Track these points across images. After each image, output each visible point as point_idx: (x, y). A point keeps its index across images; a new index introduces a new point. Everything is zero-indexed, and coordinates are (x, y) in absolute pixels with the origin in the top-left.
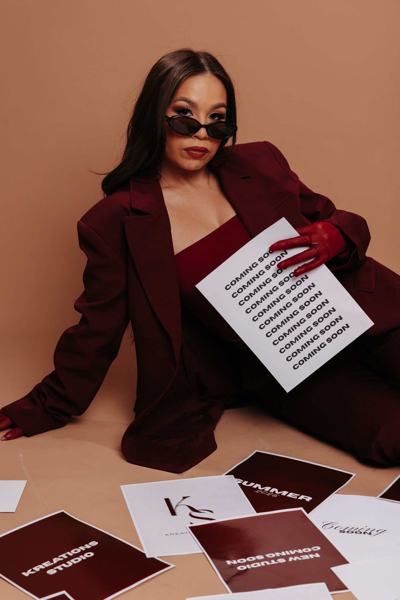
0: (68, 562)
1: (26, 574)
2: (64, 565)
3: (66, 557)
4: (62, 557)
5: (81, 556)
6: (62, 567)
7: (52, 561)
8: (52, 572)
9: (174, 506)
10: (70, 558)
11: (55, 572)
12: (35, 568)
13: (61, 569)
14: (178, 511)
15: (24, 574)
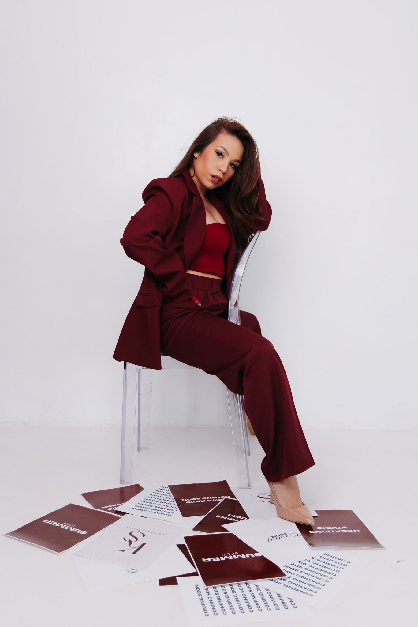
2: (336, 528)
5: (324, 529)
7: (341, 531)
11: (343, 527)
13: (339, 527)
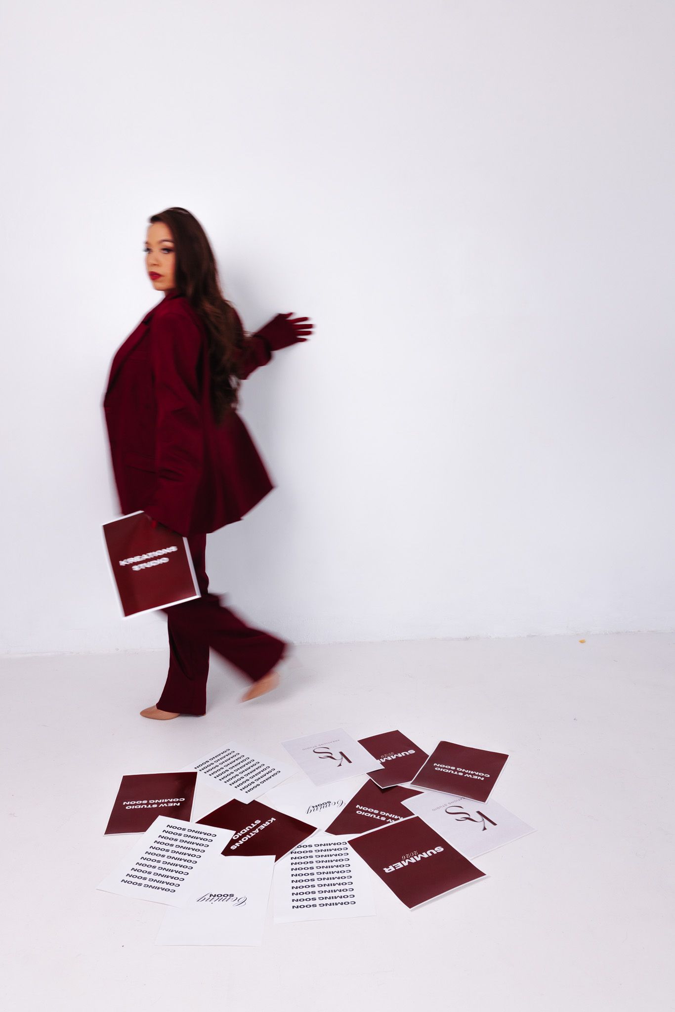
0: (249, 830)
1: (273, 819)
2: (251, 828)
3: (251, 834)
4: (253, 833)
5: (241, 835)
6: (252, 826)
7: (259, 829)
8: (258, 822)
9: (344, 758)
10: (248, 833)
11: (256, 822)
12: (269, 823)
13: (252, 824)
14: (340, 756)
15: (275, 820)
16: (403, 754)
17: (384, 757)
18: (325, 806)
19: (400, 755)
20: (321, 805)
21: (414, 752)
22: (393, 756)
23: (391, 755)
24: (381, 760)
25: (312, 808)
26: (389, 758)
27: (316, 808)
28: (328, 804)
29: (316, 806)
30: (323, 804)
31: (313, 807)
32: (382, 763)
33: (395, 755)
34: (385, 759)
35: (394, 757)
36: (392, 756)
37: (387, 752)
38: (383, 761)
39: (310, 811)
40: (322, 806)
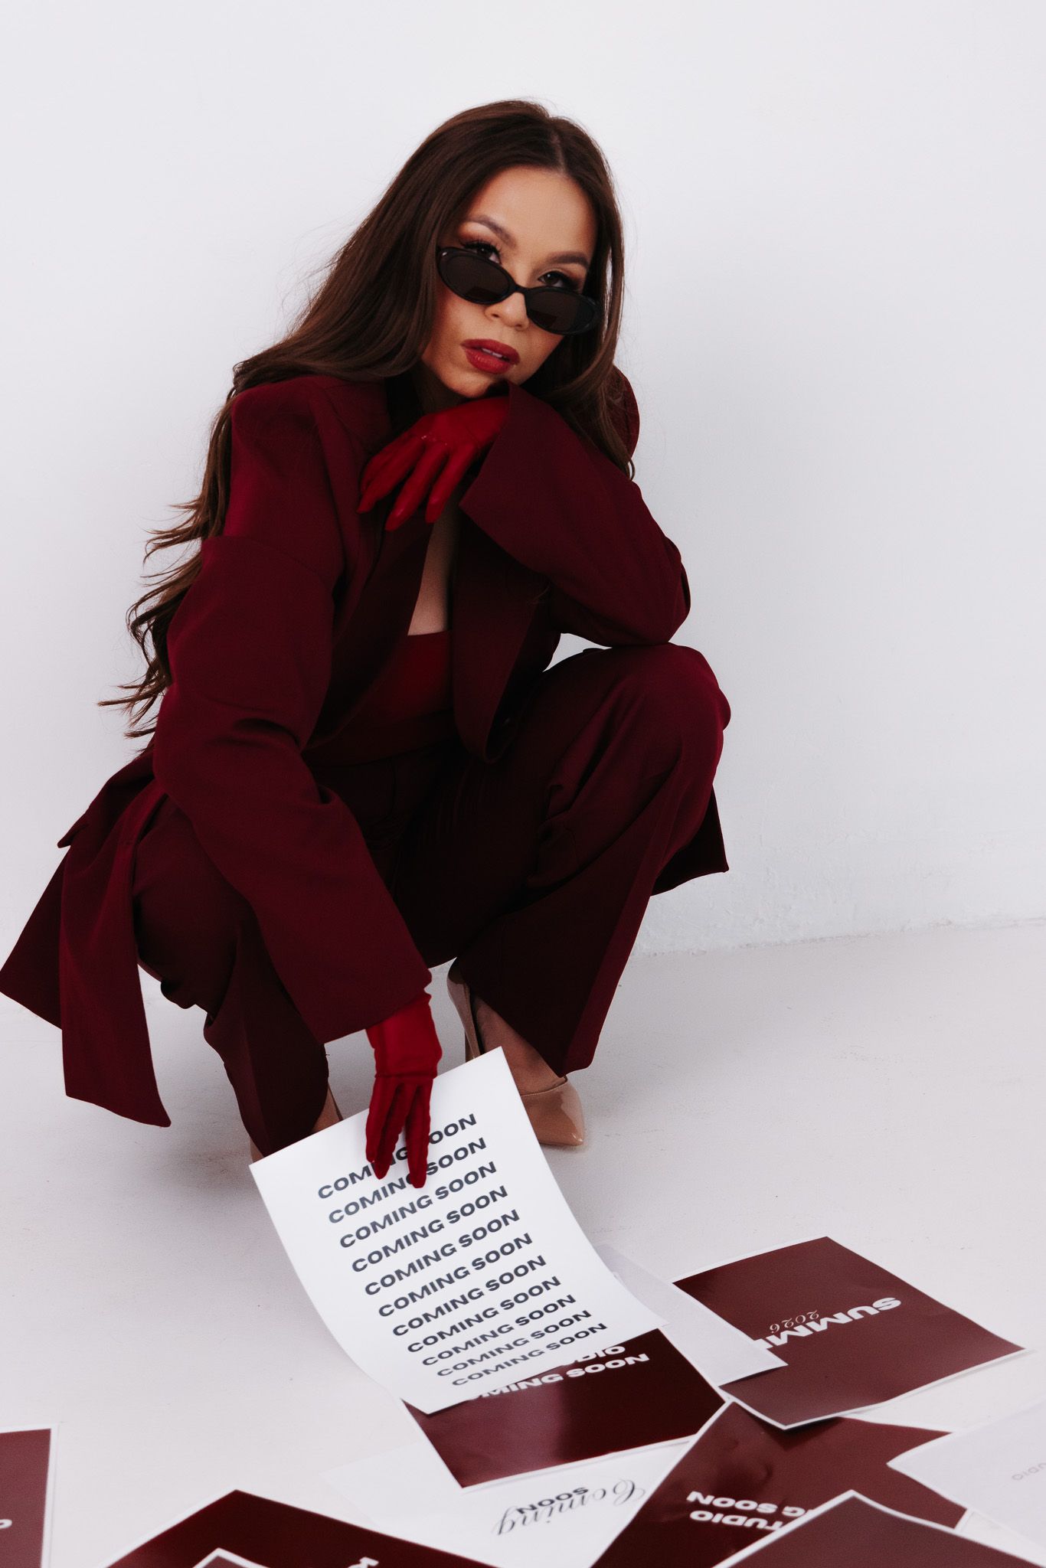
16: (854, 1313)
17: (783, 1329)
18: (567, 1503)
19: (841, 1318)
20: (552, 1502)
21: (896, 1303)
22: (818, 1322)
23: (808, 1320)
24: (772, 1338)
25: (518, 1517)
26: (802, 1332)
27: (530, 1514)
28: (577, 1498)
29: (533, 1508)
30: (558, 1498)
31: (521, 1511)
32: (775, 1350)
33: (824, 1321)
34: (784, 1335)
35: (822, 1326)
36: (812, 1325)
37: (796, 1313)
38: (782, 1340)
39: (507, 1525)
40: (557, 1503)
